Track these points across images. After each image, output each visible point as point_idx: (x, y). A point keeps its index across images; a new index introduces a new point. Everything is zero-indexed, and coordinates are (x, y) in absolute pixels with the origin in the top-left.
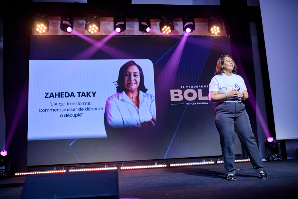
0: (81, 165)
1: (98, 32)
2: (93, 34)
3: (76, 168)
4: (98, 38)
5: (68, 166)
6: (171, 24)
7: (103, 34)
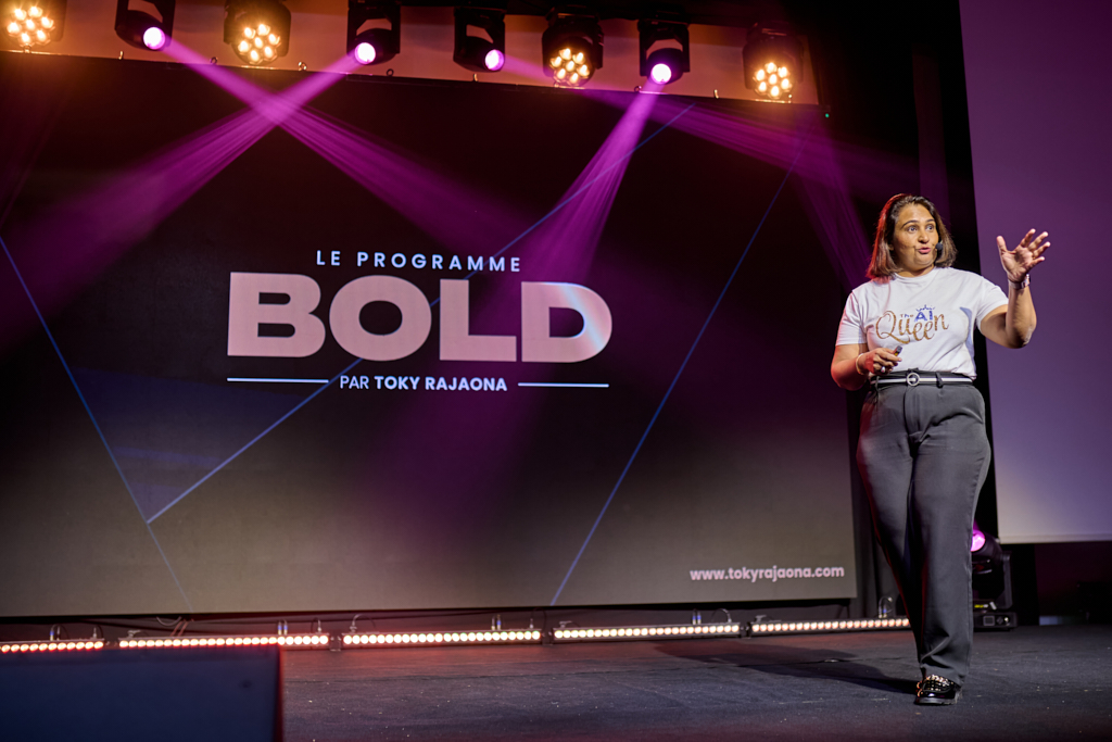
0: (175, 622)
1: (280, 59)
2: (256, 64)
3: (147, 631)
4: (277, 83)
5: (112, 625)
6: (590, 41)
7: (300, 66)
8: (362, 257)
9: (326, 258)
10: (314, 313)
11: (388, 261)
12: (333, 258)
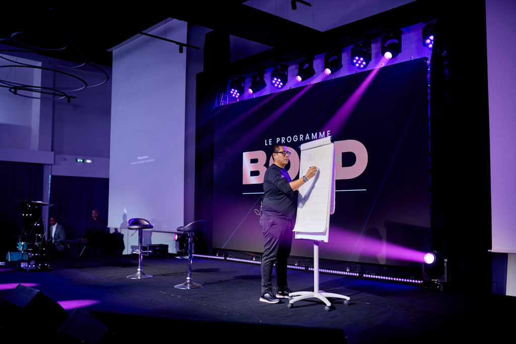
8: (278, 140)
9: (268, 143)
10: (265, 165)
11: (286, 141)
12: (270, 142)
